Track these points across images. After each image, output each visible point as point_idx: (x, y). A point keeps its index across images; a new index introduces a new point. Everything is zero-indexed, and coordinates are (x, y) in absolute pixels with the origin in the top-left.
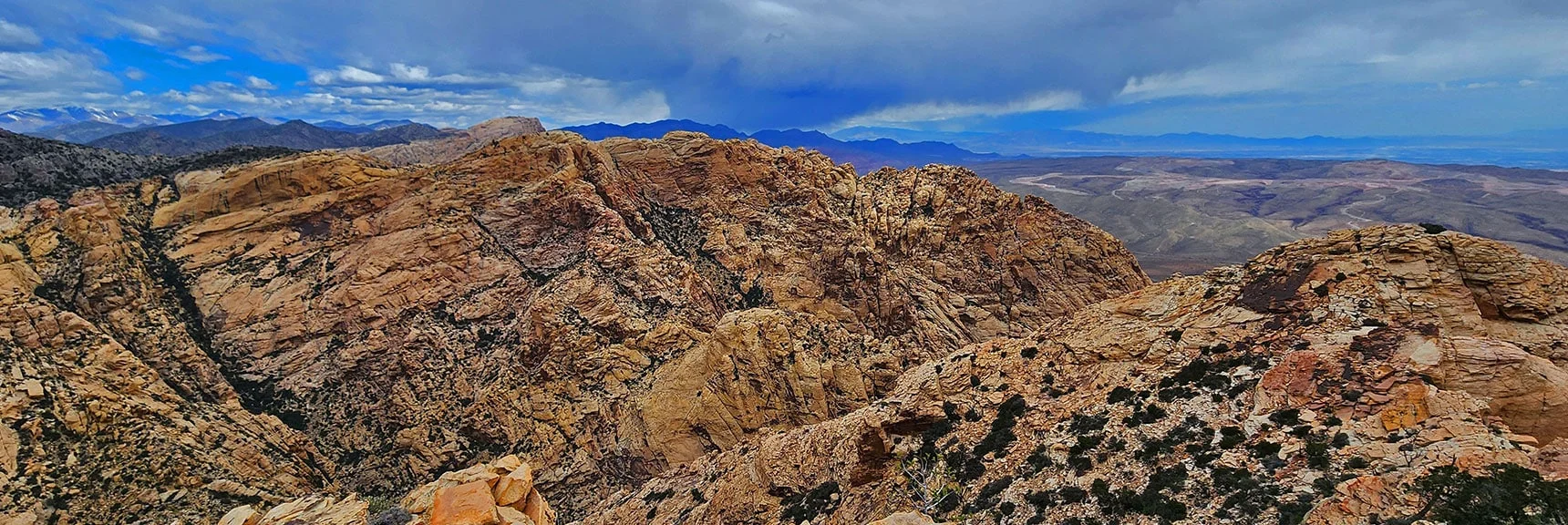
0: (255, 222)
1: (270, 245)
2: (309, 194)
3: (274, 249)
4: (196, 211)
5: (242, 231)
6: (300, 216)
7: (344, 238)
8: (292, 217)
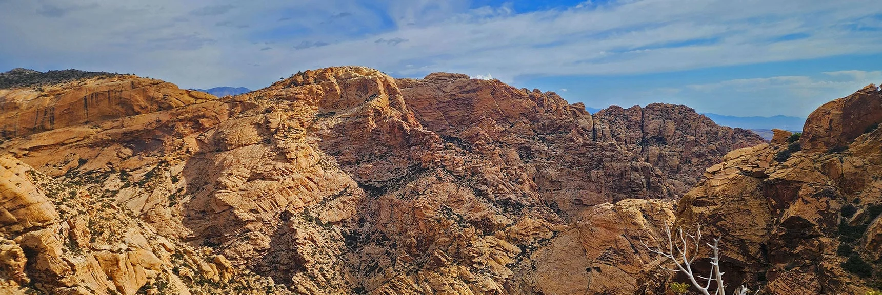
0: (84, 138)
1: (105, 160)
2: (139, 113)
3: (110, 164)
4: (18, 127)
5: (72, 147)
6: (131, 133)
7: (179, 154)
8: (125, 134)
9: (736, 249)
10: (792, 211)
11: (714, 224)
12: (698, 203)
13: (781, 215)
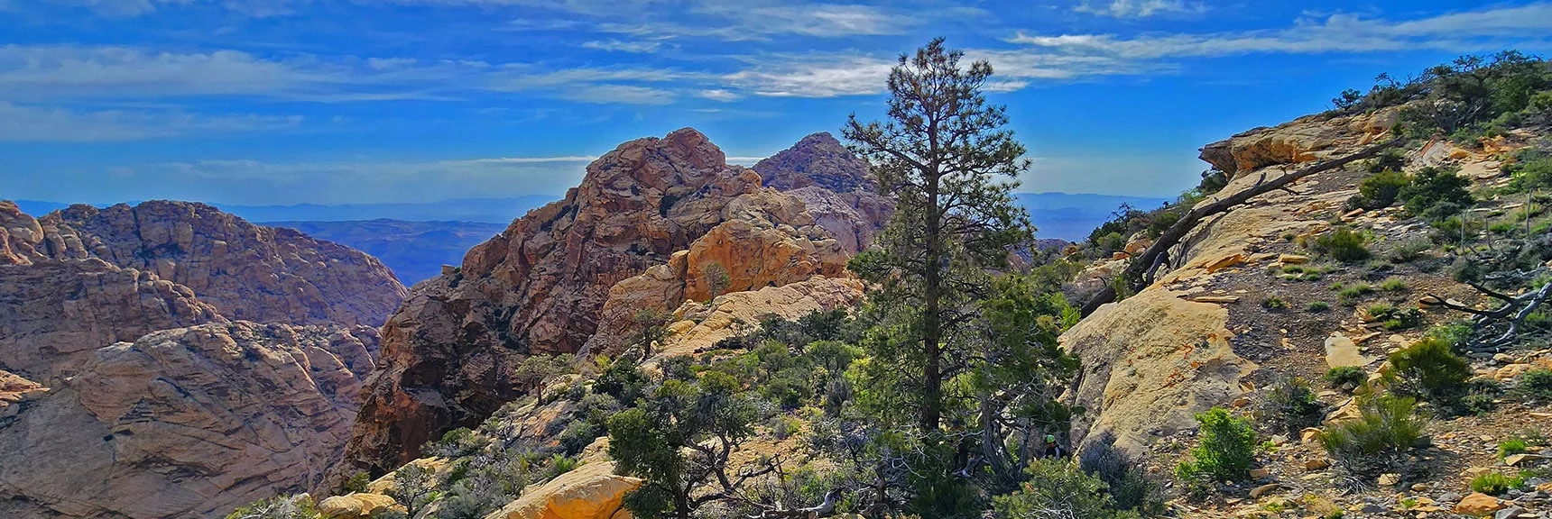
9: (438, 351)
10: (469, 319)
11: (422, 338)
12: (403, 326)
13: (462, 322)
